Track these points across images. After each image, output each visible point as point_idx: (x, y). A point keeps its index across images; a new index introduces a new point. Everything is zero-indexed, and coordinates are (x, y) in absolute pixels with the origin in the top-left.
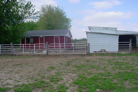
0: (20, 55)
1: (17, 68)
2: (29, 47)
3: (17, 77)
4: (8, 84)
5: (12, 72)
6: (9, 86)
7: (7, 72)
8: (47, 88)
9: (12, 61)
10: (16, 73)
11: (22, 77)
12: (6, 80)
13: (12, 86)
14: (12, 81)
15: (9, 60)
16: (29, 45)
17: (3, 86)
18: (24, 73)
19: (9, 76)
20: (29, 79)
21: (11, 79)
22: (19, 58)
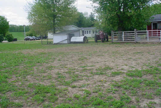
0: (144, 43)
1: (137, 56)
2: (156, 34)
3: (134, 63)
4: (122, 70)
5: (130, 59)
6: (123, 71)
7: (125, 59)
8: (159, 74)
9: (134, 49)
10: (134, 60)
11: (138, 64)
12: (123, 66)
13: (125, 71)
14: (127, 67)
15: (131, 48)
16: (156, 32)
17: (118, 70)
18: (142, 61)
19: (126, 62)
20: (145, 66)
21: (126, 65)
22: (142, 46)
